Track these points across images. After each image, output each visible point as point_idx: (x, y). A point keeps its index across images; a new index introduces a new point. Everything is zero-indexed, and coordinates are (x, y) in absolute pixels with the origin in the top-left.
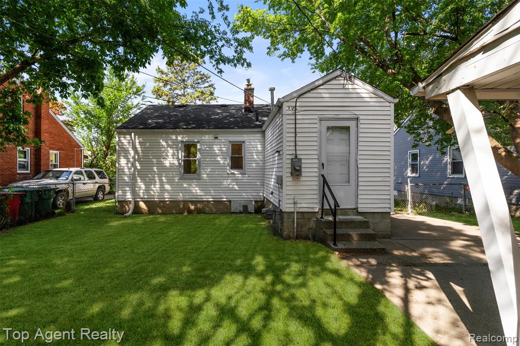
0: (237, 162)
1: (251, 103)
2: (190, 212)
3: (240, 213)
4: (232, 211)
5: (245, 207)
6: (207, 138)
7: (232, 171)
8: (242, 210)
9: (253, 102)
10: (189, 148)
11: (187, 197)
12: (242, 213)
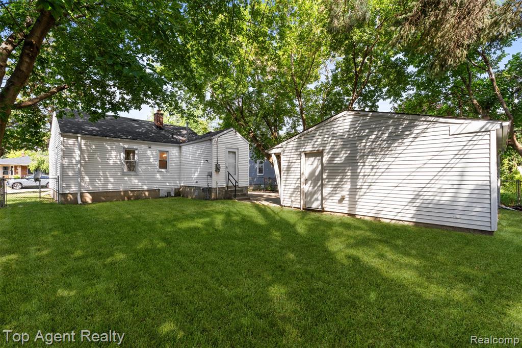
0: (163, 164)
1: (162, 123)
2: (129, 198)
3: (166, 197)
4: (160, 196)
5: (169, 193)
6: (144, 147)
7: (160, 170)
8: (166, 195)
9: (162, 122)
10: (129, 153)
11: (127, 188)
12: (167, 196)
